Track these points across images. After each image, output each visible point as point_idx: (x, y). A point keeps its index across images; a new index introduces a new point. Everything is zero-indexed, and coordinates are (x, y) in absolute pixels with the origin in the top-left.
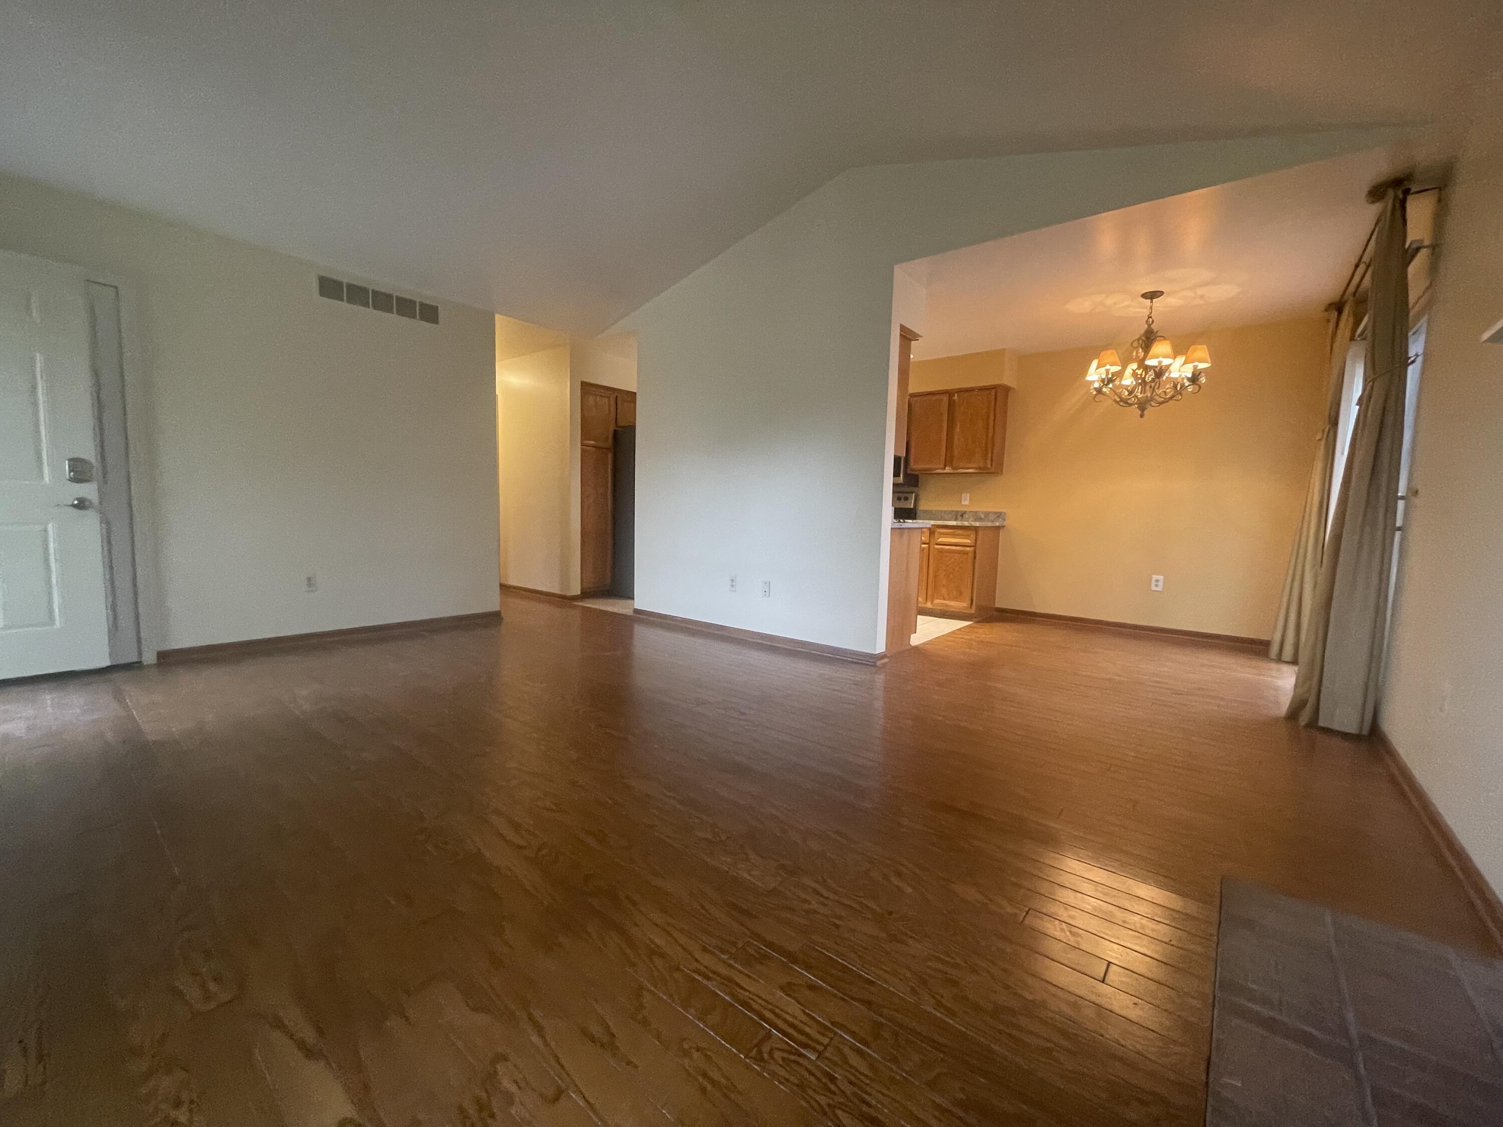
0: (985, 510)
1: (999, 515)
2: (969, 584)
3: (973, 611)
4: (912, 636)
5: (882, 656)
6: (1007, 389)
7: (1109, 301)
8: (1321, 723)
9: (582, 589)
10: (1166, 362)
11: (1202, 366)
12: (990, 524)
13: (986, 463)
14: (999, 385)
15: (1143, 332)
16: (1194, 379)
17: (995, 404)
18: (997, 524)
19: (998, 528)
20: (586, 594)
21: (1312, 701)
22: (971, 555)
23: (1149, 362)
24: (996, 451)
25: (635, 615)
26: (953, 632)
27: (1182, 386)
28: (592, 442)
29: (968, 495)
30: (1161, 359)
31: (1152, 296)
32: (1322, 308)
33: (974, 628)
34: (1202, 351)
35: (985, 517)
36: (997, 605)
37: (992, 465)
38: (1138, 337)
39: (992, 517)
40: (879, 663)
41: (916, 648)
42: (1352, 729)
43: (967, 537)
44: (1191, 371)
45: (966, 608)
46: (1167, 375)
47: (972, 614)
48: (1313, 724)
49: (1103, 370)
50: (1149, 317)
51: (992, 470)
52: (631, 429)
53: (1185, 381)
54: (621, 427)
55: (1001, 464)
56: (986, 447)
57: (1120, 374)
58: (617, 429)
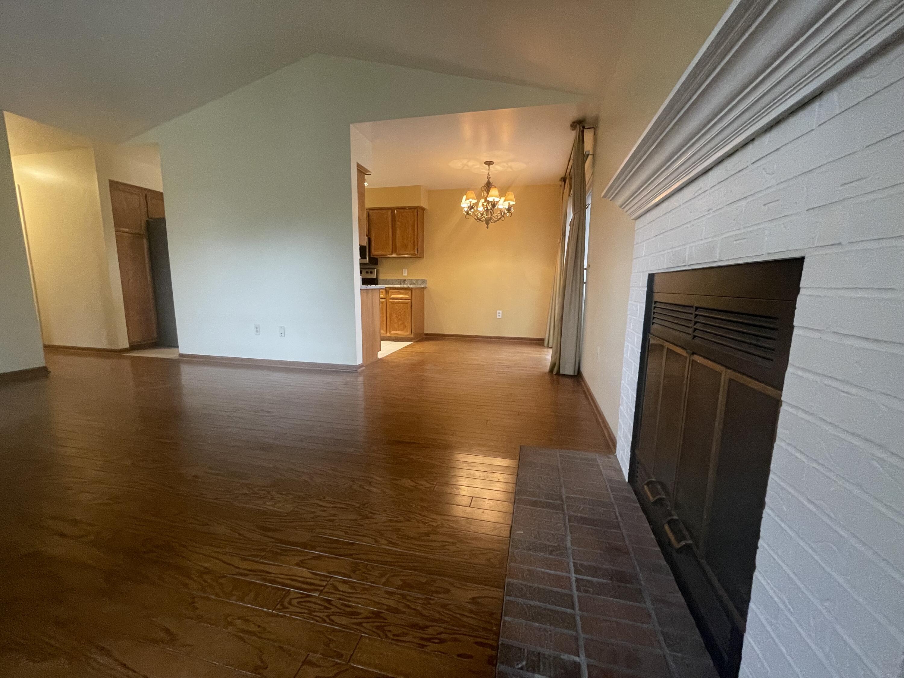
0: (415, 279)
1: (424, 281)
2: (409, 321)
3: (412, 336)
4: (378, 353)
5: (361, 366)
6: (423, 209)
7: (470, 164)
8: (561, 372)
9: (129, 343)
10: (497, 199)
11: (512, 203)
12: (418, 286)
13: (414, 251)
14: (418, 206)
15: (486, 183)
16: (509, 210)
17: (417, 217)
18: (422, 286)
19: (423, 288)
20: (133, 347)
21: (557, 363)
22: (409, 304)
23: (490, 199)
24: (419, 243)
25: (180, 358)
26: (402, 349)
27: (504, 213)
28: (127, 230)
29: (406, 270)
30: (494, 198)
31: (489, 163)
32: (559, 180)
33: (414, 345)
34: (511, 196)
35: (416, 282)
36: (425, 332)
37: (417, 252)
38: (484, 185)
39: (420, 283)
40: (359, 370)
41: (381, 359)
42: (571, 373)
43: (406, 294)
44: (508, 205)
45: (409, 335)
46: (497, 206)
47: (412, 338)
48: (558, 373)
49: (468, 201)
50: (489, 175)
51: (418, 256)
52: (163, 220)
53: (505, 210)
54: (151, 218)
55: (422, 252)
56: (414, 242)
57: (477, 204)
58: (149, 219)
